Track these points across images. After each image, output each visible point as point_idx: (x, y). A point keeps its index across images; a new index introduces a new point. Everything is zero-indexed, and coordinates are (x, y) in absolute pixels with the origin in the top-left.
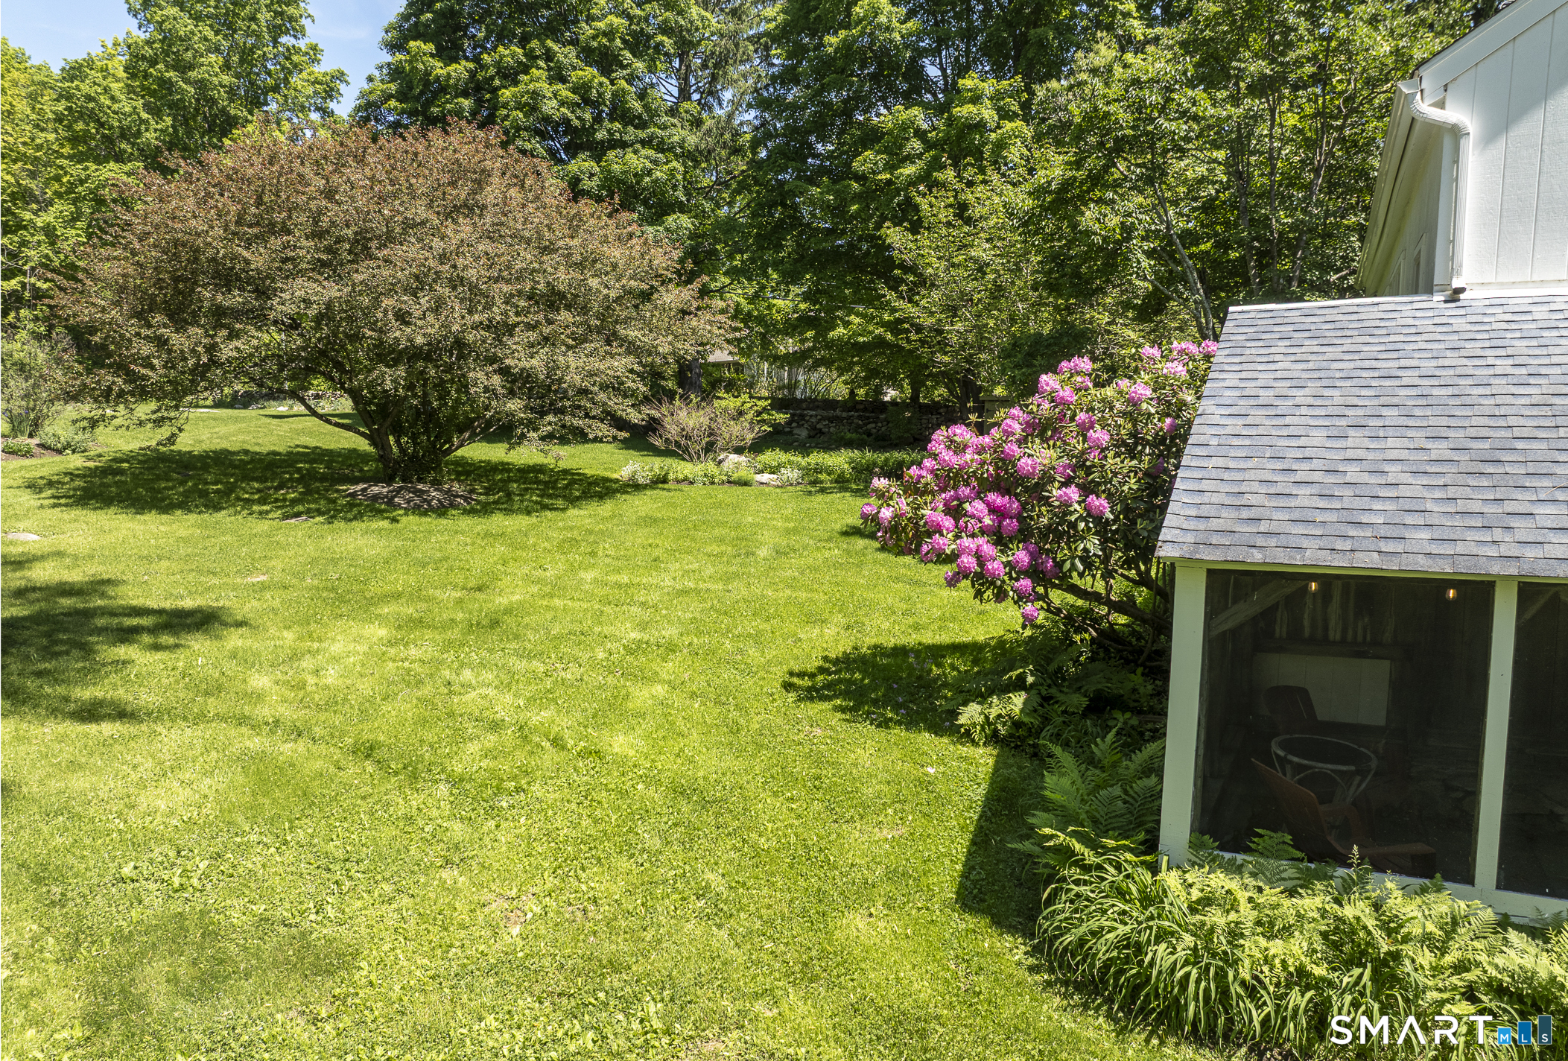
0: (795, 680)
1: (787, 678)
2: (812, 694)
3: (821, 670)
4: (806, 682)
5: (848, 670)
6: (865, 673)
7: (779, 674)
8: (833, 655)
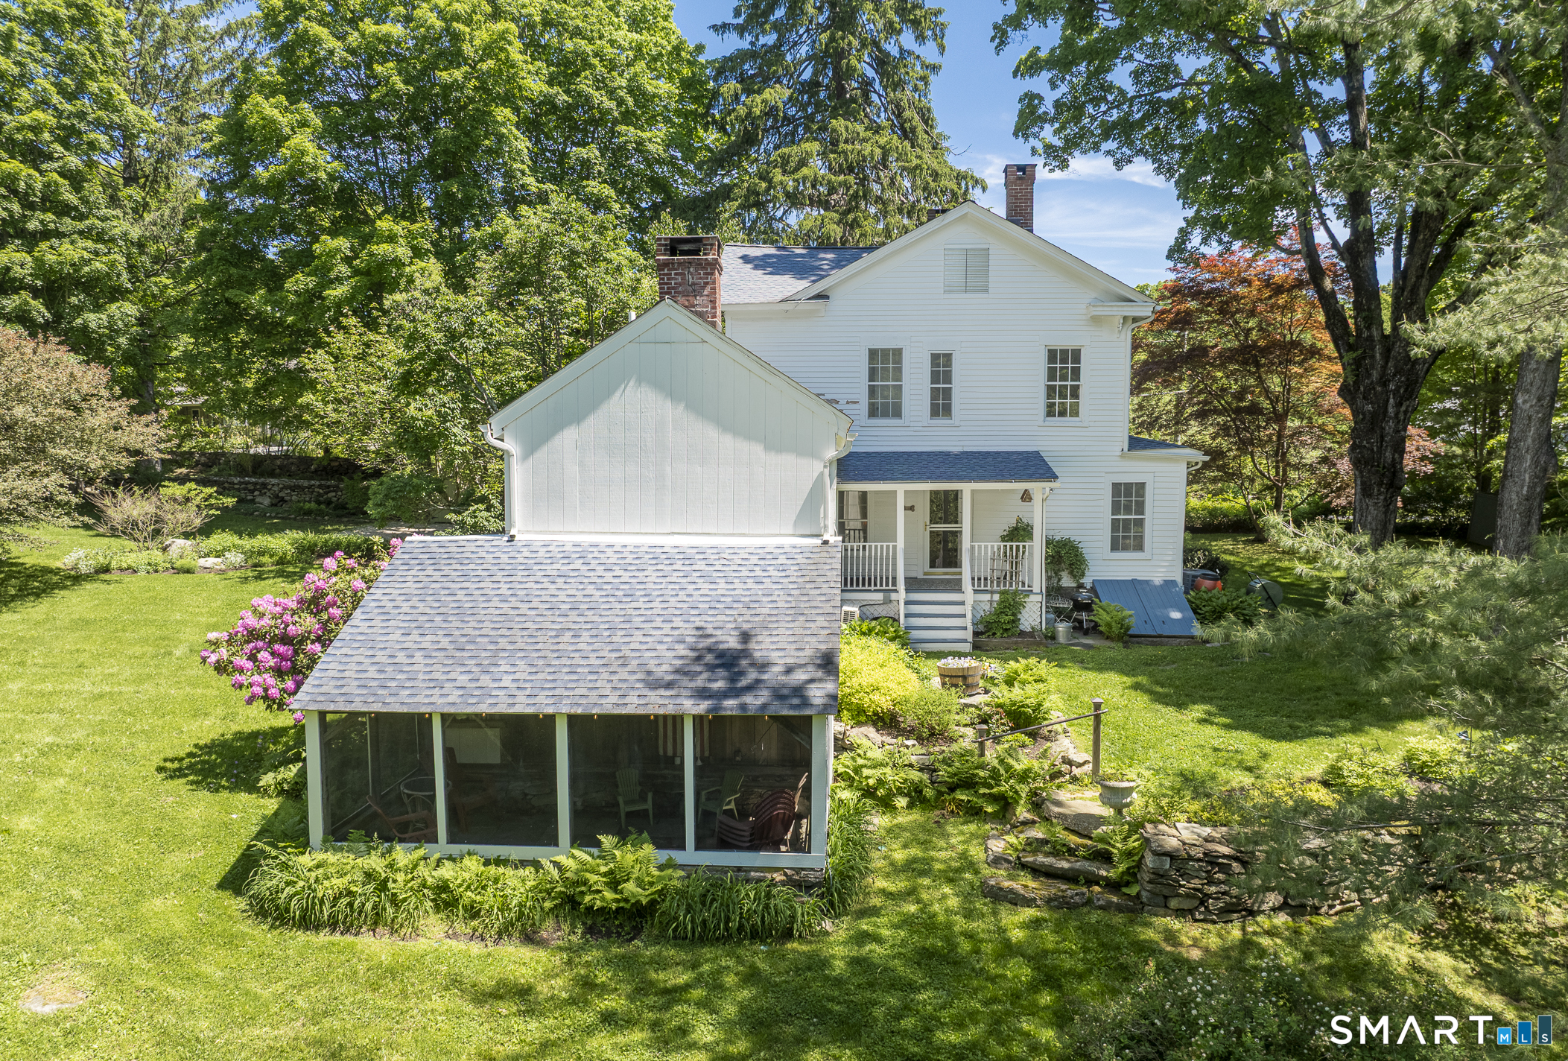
0: (169, 765)
1: (162, 764)
2: (178, 774)
3: (190, 755)
4: (176, 765)
5: (206, 754)
6: (219, 754)
7: (157, 761)
8: (201, 743)
